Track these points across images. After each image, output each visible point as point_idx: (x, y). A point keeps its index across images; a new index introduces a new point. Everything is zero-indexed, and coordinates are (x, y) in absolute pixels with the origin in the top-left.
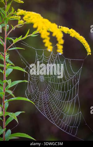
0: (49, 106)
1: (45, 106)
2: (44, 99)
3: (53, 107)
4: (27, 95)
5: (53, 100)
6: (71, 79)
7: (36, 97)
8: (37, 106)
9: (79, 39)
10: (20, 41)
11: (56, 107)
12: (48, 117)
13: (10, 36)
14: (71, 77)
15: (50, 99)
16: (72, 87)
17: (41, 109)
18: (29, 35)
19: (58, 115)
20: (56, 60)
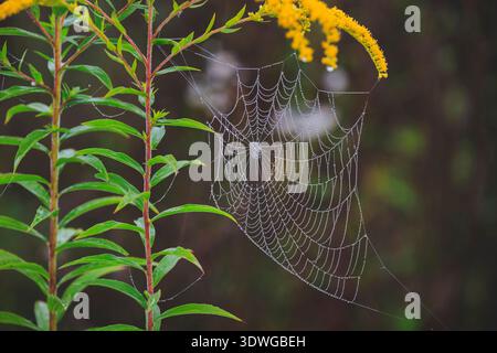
0: (276, 226)
1: (264, 226)
2: (262, 206)
3: (289, 227)
4: (216, 198)
5: (288, 207)
6: (336, 149)
7: (239, 201)
8: (243, 225)
9: (355, 35)
10: (192, 47)
11: (295, 227)
12: (275, 256)
13: (162, 35)
14: (336, 141)
15: (279, 206)
16: (339, 169)
17: (254, 234)
18: (217, 31)
19: (303, 249)
20: (293, 97)
